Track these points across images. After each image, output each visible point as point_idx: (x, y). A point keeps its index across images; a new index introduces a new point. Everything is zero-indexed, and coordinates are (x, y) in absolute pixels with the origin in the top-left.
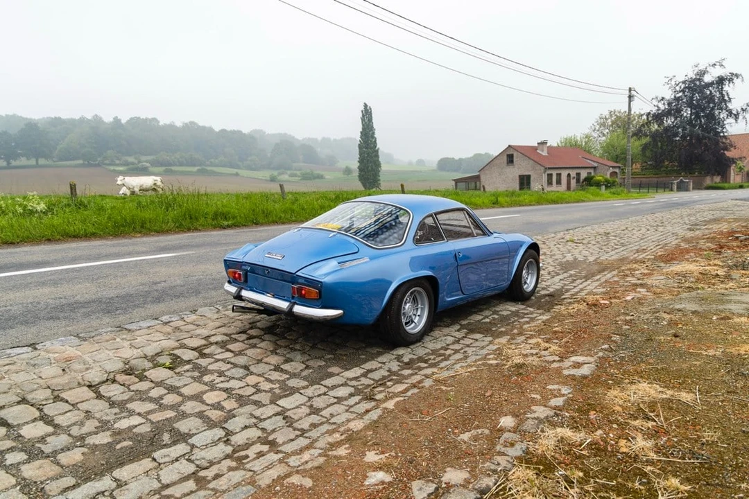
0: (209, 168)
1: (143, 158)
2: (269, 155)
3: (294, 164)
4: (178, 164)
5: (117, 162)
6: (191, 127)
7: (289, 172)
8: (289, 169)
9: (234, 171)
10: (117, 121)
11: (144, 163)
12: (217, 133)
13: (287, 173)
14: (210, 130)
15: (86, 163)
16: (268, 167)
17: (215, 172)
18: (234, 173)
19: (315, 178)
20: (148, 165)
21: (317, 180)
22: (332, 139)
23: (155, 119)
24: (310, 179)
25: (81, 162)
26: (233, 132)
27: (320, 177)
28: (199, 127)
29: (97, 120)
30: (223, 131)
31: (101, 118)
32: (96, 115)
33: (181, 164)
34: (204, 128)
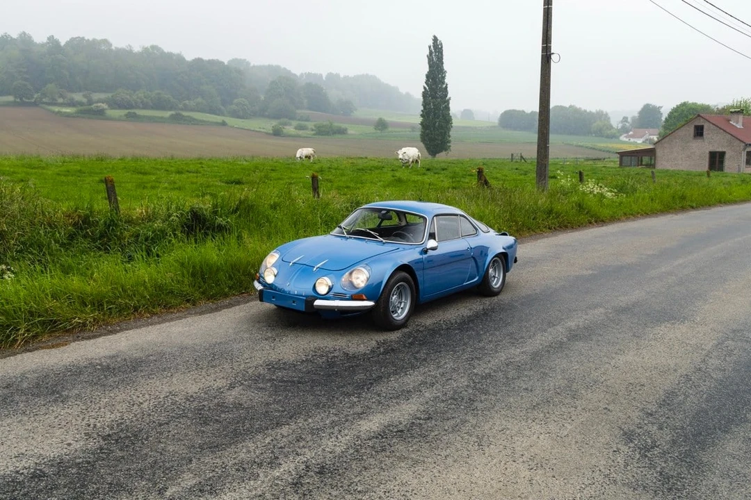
0: (185, 114)
1: (96, 96)
2: (262, 98)
3: (298, 111)
4: (141, 106)
5: (61, 100)
6: (152, 54)
7: (295, 123)
8: (292, 117)
9: (219, 119)
10: (52, 41)
11: (99, 104)
12: (188, 61)
13: (290, 125)
14: (180, 59)
15: (18, 100)
16: (262, 114)
17: (194, 119)
18: (220, 121)
19: (334, 133)
20: (104, 106)
21: (337, 136)
23: (105, 42)
24: (327, 133)
25: (11, 98)
26: (212, 62)
27: (342, 132)
28: (163, 52)
29: (25, 39)
30: (199, 61)
31: (30, 37)
32: (24, 33)
33: (145, 107)
34: (170, 55)
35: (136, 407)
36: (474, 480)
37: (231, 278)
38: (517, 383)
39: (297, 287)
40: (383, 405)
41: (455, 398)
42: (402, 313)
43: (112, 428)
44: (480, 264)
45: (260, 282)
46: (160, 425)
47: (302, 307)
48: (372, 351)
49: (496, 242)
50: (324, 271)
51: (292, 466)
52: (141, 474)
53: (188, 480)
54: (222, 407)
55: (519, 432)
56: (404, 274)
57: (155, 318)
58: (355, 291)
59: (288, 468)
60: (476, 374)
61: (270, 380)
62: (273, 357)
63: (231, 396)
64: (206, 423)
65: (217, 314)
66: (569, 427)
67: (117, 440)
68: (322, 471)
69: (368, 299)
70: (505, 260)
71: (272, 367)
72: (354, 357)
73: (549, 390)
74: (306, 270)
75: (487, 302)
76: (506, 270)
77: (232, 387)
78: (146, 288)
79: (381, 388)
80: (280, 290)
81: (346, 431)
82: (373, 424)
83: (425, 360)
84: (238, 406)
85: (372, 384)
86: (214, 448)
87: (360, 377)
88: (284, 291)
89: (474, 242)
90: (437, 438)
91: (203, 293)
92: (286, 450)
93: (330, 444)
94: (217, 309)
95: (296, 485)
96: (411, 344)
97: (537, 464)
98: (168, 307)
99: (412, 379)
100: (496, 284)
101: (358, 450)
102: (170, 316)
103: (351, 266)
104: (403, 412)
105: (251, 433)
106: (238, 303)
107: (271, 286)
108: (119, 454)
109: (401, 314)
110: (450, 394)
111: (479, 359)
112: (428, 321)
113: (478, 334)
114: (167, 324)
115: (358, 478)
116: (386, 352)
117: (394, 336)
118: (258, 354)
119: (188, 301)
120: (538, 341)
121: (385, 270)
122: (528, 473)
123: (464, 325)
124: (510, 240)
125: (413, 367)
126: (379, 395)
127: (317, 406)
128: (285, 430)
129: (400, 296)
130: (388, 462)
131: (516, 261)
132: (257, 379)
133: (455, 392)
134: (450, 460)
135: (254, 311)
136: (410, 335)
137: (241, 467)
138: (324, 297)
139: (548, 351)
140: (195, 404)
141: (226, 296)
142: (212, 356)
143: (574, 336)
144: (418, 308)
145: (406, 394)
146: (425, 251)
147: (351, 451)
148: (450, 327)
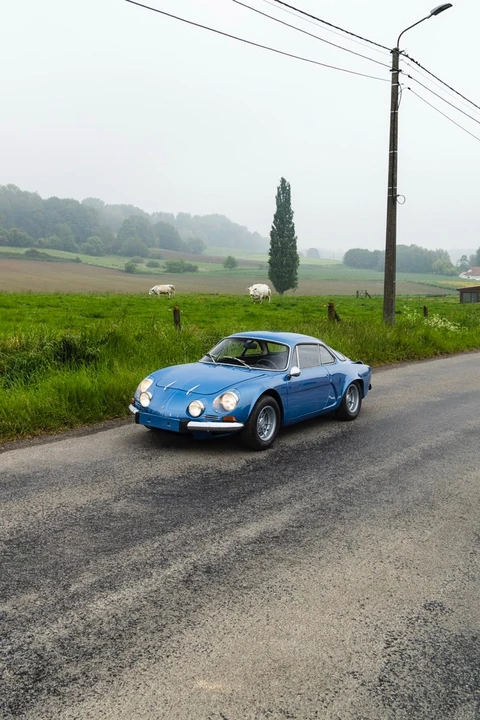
0: (40, 250)
2: (115, 236)
3: (150, 249)
6: (9, 192)
7: (146, 261)
8: (144, 255)
9: (73, 256)
12: (44, 201)
13: (142, 262)
14: (36, 197)
16: (114, 251)
17: (49, 256)
18: (75, 258)
19: (185, 271)
21: (188, 273)
22: (192, 215)
24: (178, 271)
26: (68, 202)
27: (193, 269)
28: (19, 192)
30: (54, 200)
34: (26, 194)
35: (31, 517)
36: (346, 577)
37: (104, 403)
38: (379, 496)
39: (171, 410)
40: (258, 515)
41: (323, 509)
42: (268, 434)
43: (12, 535)
44: (338, 390)
45: (135, 406)
46: (56, 532)
47: (176, 429)
48: (243, 468)
49: (353, 370)
50: (196, 395)
51: (181, 566)
52: (45, 573)
53: (88, 578)
54: (110, 516)
55: (384, 538)
56: (270, 398)
57: (36, 440)
58: (225, 414)
59: (177, 568)
60: (340, 489)
61: (152, 494)
62: (152, 474)
63: (118, 507)
64: (97, 530)
65: (94, 436)
66: (429, 533)
67: (18, 545)
68: (208, 571)
69: (238, 421)
70: (360, 386)
71: (153, 482)
72: (226, 474)
73: (408, 502)
74: (179, 394)
75: (345, 425)
76: (362, 396)
77: (117, 499)
78: (27, 411)
79: (255, 500)
80: (156, 413)
81: (227, 538)
82: (250, 531)
83: (292, 476)
84: (125, 516)
85: (245, 497)
86: (108, 551)
87: (234, 491)
88: (159, 414)
89: (332, 370)
90: (309, 543)
91: (79, 417)
92: (174, 553)
93: (213, 548)
94: (94, 432)
95: (187, 581)
96: (279, 462)
97: (403, 564)
98: (48, 430)
99: (282, 493)
100: (353, 409)
101: (239, 553)
102: (50, 438)
103: (221, 390)
104: (277, 521)
105: (140, 538)
106: (113, 427)
107: (146, 409)
108: (22, 556)
109: (267, 436)
110: (318, 506)
111: (342, 475)
112: (291, 442)
113: (338, 454)
114: (48, 445)
115: (242, 577)
116: (255, 470)
117: (261, 456)
118: (138, 471)
119: (66, 424)
120: (395, 460)
121: (253, 394)
122: (394, 571)
123: (325, 445)
124: (364, 368)
125: (282, 483)
126: (253, 507)
127: (198, 516)
128: (170, 536)
129: (266, 419)
130: (268, 563)
131: (370, 388)
132: (139, 492)
133: (322, 504)
134: (323, 562)
135: (128, 433)
136: (275, 455)
137: (135, 567)
138: (196, 419)
139: (405, 469)
140: (85, 514)
141: (100, 420)
142: (95, 473)
143: (428, 455)
144: (283, 430)
145: (278, 506)
146: (288, 378)
147: (233, 554)
148: (312, 448)
